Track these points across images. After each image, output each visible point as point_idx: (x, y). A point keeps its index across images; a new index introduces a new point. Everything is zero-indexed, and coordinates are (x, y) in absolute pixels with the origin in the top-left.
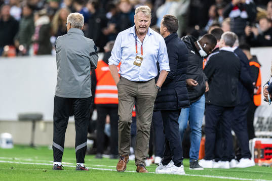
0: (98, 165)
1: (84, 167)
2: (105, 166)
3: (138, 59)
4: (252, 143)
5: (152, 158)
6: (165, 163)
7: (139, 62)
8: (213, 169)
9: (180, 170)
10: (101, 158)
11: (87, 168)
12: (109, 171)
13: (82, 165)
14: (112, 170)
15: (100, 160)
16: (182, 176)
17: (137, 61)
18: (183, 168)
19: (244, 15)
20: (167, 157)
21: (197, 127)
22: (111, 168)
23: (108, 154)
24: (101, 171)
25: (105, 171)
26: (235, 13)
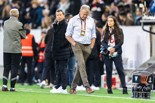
0: (22, 89)
1: (14, 90)
2: (25, 89)
3: (82, 32)
4: (102, 77)
5: (50, 85)
6: (57, 88)
7: (83, 34)
8: (82, 91)
9: (65, 91)
10: (23, 85)
11: (16, 90)
12: (27, 92)
13: (13, 89)
14: (29, 91)
15: (22, 86)
16: (66, 95)
17: (82, 33)
18: (66, 91)
19: (99, 9)
20: (58, 85)
21: (73, 69)
22: (28, 90)
23: (27, 83)
24: (23, 92)
25: (26, 92)
26: (94, 9)
